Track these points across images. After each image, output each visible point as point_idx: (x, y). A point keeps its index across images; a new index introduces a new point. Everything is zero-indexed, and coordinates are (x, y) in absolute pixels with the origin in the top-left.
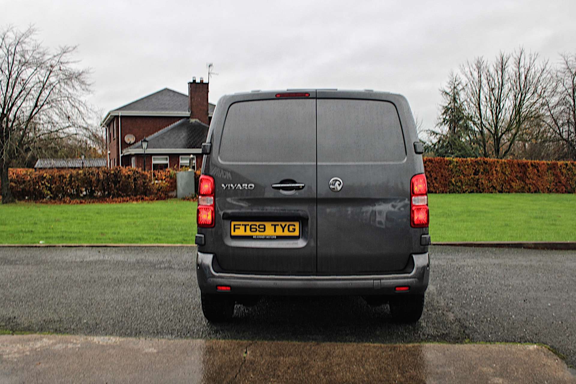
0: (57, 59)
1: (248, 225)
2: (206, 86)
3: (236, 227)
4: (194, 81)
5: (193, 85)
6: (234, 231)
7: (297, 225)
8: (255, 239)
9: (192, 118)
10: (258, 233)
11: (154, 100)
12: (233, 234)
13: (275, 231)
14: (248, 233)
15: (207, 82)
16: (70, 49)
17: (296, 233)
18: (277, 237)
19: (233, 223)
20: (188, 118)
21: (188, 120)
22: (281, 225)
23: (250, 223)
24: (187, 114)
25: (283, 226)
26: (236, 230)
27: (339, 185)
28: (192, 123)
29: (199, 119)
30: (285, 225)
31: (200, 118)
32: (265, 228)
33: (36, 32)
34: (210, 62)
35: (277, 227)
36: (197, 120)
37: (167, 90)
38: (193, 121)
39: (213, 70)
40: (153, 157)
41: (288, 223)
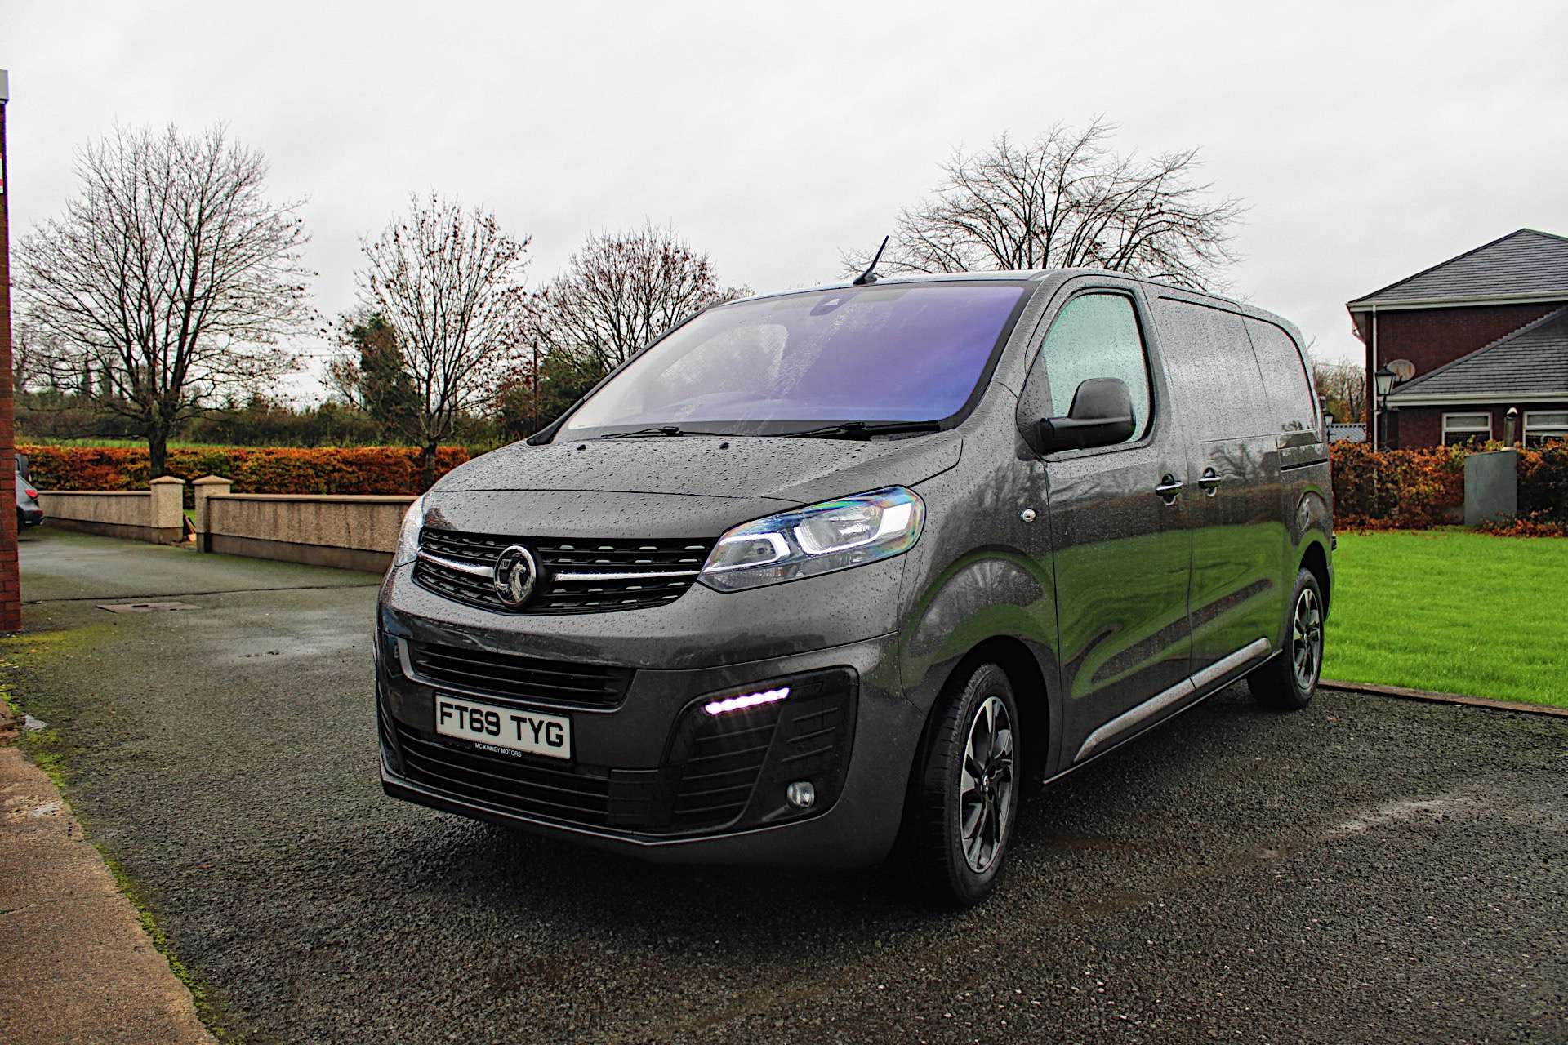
40: (1445, 416)
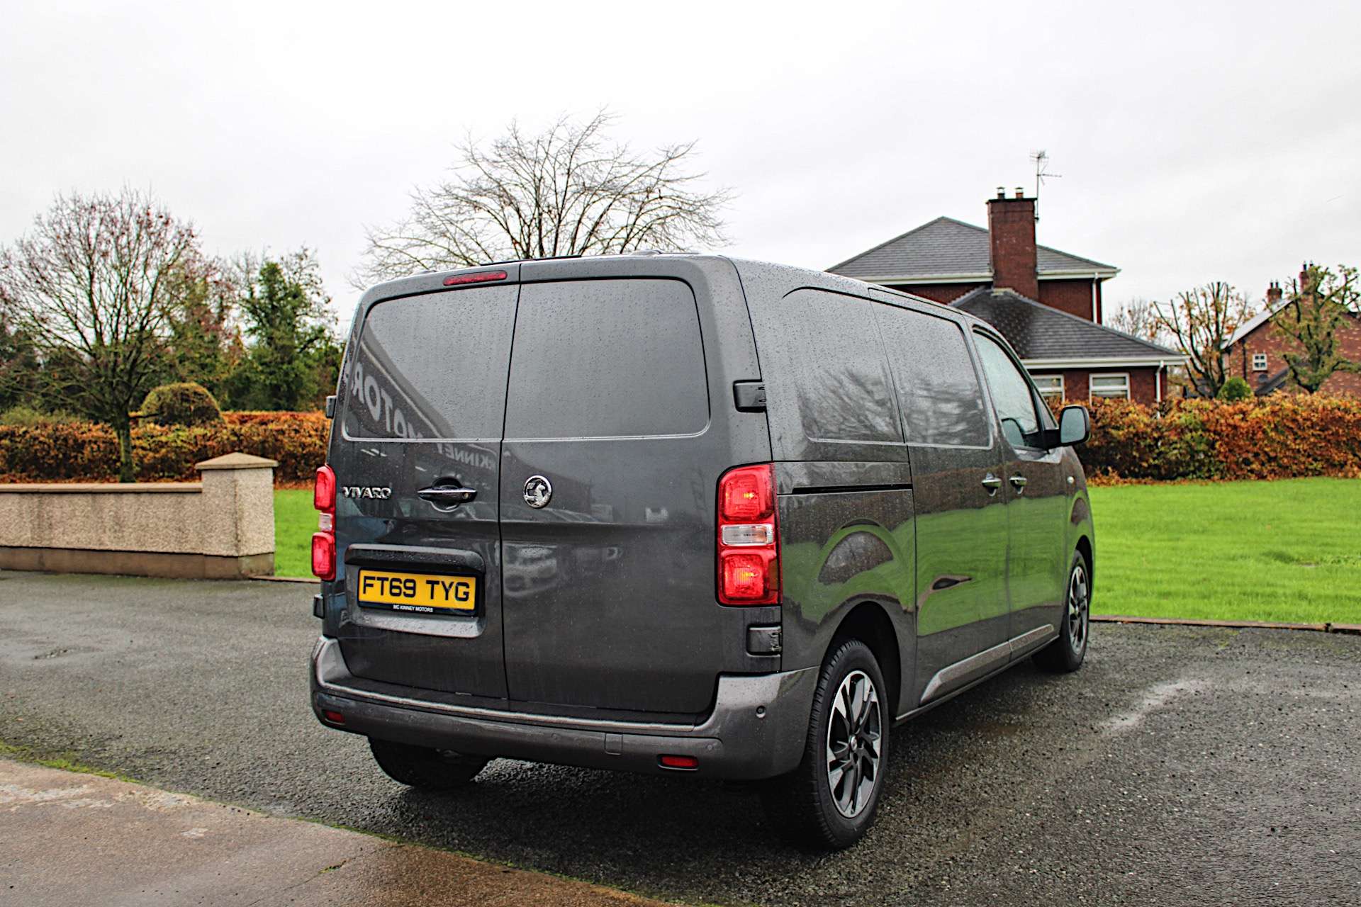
0: (655, 173)
1: (387, 579)
2: (1027, 207)
3: (368, 582)
4: (1001, 195)
5: (999, 205)
6: (364, 592)
7: (472, 582)
8: (396, 610)
9: (997, 287)
10: (402, 599)
11: (909, 248)
12: (363, 597)
13: (432, 597)
14: (387, 598)
15: (1033, 196)
16: (682, 150)
17: (470, 605)
18: (435, 609)
19: (364, 573)
20: (988, 285)
21: (988, 291)
22: (443, 583)
23: (391, 575)
24: (986, 275)
25: (447, 586)
26: (367, 588)
27: (544, 492)
28: (996, 297)
29: (1014, 289)
30: (451, 585)
31: (1016, 285)
32: (414, 588)
33: (608, 121)
34: (1039, 149)
35: (435, 586)
36: (1009, 290)
37: (943, 222)
38: (998, 292)
39: (1048, 166)
41: (456, 580)
